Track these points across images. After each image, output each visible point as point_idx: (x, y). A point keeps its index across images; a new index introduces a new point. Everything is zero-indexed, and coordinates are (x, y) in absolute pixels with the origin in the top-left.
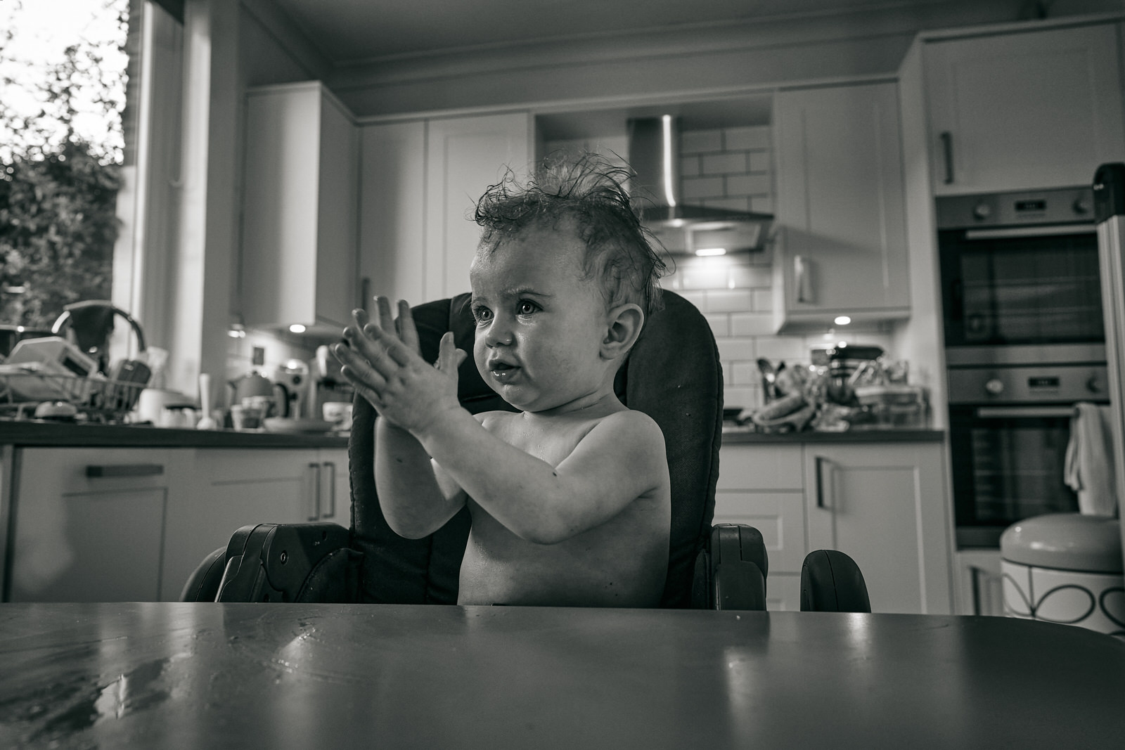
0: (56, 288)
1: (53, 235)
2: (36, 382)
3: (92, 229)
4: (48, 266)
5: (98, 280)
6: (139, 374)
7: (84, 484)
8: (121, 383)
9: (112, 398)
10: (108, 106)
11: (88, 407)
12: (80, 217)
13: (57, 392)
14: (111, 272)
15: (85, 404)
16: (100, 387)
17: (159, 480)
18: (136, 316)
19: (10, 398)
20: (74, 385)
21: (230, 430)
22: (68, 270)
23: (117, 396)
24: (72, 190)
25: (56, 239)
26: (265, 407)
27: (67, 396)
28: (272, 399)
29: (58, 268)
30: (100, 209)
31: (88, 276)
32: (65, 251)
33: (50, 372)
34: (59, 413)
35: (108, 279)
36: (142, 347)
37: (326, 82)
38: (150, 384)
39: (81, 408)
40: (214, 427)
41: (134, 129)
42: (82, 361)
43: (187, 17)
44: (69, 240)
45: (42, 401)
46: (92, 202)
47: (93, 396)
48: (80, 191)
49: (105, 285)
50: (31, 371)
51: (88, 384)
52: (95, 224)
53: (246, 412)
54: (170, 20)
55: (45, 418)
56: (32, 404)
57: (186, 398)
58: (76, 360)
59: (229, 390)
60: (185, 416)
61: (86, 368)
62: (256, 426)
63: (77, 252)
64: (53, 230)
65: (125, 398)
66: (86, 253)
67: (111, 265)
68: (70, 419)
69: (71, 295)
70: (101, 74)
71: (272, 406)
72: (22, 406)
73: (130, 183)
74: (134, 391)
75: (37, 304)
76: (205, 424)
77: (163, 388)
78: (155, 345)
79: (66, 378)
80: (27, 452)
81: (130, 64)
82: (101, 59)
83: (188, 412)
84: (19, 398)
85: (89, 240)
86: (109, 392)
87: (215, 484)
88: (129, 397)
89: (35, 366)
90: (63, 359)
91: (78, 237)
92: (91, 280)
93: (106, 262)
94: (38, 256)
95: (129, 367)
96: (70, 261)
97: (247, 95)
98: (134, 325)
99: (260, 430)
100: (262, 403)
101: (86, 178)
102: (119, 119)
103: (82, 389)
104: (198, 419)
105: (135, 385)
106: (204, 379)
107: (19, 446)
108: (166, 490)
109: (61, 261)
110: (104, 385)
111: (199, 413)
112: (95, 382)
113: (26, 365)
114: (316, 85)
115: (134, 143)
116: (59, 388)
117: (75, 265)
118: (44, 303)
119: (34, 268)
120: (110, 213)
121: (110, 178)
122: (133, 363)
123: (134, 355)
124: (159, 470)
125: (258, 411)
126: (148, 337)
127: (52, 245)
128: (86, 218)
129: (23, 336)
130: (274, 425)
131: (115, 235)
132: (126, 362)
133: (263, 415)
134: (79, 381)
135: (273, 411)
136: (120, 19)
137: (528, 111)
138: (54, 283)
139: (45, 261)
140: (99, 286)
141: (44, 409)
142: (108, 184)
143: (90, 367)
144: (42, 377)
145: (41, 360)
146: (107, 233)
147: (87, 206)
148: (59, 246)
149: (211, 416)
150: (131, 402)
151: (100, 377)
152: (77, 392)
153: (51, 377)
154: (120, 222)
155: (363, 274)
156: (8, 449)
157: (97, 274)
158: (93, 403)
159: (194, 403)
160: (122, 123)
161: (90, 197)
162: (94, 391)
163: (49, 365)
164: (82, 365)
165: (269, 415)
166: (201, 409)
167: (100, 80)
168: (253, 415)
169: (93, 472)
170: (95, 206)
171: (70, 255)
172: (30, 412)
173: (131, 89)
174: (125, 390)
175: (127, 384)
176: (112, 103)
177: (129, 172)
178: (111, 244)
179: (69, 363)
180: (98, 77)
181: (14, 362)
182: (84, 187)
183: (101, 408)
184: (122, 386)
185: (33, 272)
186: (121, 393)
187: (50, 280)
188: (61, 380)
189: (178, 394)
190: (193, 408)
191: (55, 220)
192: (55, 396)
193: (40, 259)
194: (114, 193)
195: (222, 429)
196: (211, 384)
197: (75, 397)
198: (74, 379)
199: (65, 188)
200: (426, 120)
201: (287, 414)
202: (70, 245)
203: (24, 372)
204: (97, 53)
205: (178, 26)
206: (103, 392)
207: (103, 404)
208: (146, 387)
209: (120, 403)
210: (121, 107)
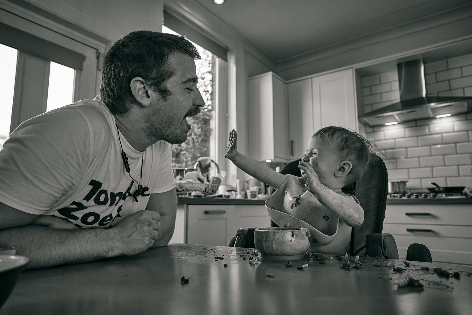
0: (195, 153)
1: (193, 136)
2: (191, 185)
3: (203, 133)
4: (192, 146)
5: (206, 149)
6: (218, 181)
7: (204, 216)
8: (213, 185)
9: (211, 189)
10: (207, 92)
11: (204, 192)
12: (200, 130)
13: (197, 188)
14: (209, 146)
15: (203, 191)
16: (207, 187)
17: (224, 216)
18: (217, 162)
19: (185, 190)
20: (200, 186)
21: (246, 199)
22: (197, 147)
23: (212, 189)
24: (198, 121)
25: (194, 137)
26: (258, 190)
27: (199, 189)
28: (260, 187)
29: (194, 146)
30: (205, 126)
31: (203, 148)
32: (196, 141)
33: (194, 182)
34: (197, 195)
35: (208, 149)
36: (219, 172)
37: (274, 71)
38: (221, 184)
39: (202, 192)
40: (242, 198)
41: (214, 98)
42: (202, 178)
43: (228, 60)
44: (197, 137)
45: (193, 191)
46: (203, 124)
47: (206, 189)
48: (200, 121)
49: (208, 151)
50: (189, 182)
51: (204, 185)
52: (204, 131)
53: (251, 192)
54: (223, 61)
55: (194, 196)
56: (190, 192)
57: (233, 187)
58: (201, 178)
59: (246, 184)
60: (232, 193)
61: (203, 180)
62: (255, 198)
63: (200, 140)
64: (193, 134)
65: (214, 190)
66: (202, 140)
67: (209, 144)
68: (200, 196)
69: (199, 155)
70: (205, 82)
71: (260, 190)
72: (188, 192)
73: (214, 116)
74: (216, 187)
75: (190, 159)
76: (239, 197)
77: (226, 185)
78: (222, 170)
79: (198, 184)
80: (190, 206)
81: (213, 78)
82: (205, 78)
83: (233, 192)
84: (187, 190)
85: (203, 136)
86: (210, 188)
87: (241, 217)
88: (215, 189)
89: (190, 180)
90: (197, 178)
91: (200, 136)
92: (204, 149)
93: (208, 143)
94: (189, 143)
95: (215, 179)
96: (198, 144)
97: (248, 80)
98: (216, 164)
99: (256, 199)
100: (257, 189)
101: (201, 117)
102: (210, 96)
103: (203, 187)
104: (236, 195)
105: (217, 185)
106: (238, 181)
107: (188, 205)
108: (226, 218)
109: (195, 144)
110: (208, 185)
111: (237, 193)
112: (206, 184)
113: (188, 180)
114: (271, 73)
115: (214, 103)
116: (197, 187)
117: (199, 145)
118: (191, 158)
119: (189, 147)
120: (208, 127)
121: (208, 116)
122: (216, 178)
123: (217, 175)
124: (224, 212)
125: (255, 192)
126: (220, 168)
127: (193, 139)
128: (202, 130)
129: (187, 171)
130: (261, 197)
131: (210, 134)
132: (214, 178)
133: (257, 193)
134: (202, 185)
135: (261, 192)
136: (210, 64)
137: (352, 68)
138: (194, 151)
139: (191, 144)
140: (206, 151)
141: (193, 193)
142: (207, 118)
143: (204, 180)
144: (192, 184)
145: (192, 178)
146: (208, 133)
147: (202, 126)
148: (195, 139)
149: (240, 194)
150: (216, 190)
151: (208, 183)
152: (201, 188)
153: (195, 184)
154: (211, 130)
155: (291, 139)
156: (185, 205)
157: (205, 147)
158: (206, 191)
159: (235, 189)
160: (211, 97)
161: (203, 123)
162: (206, 187)
163: (194, 180)
164: (202, 179)
165: (259, 193)
166: (237, 191)
167: (204, 85)
168: (254, 193)
169: (206, 213)
170: (204, 125)
171: (198, 142)
172: (190, 194)
173: (213, 86)
174: (214, 187)
175: (215, 185)
176: (208, 91)
177: (213, 113)
178: (209, 137)
179: (199, 179)
180: (204, 84)
181: (185, 179)
182: (201, 120)
183: (208, 192)
184: (213, 186)
185: (188, 148)
186: (213, 188)
187: (193, 150)
188: (197, 184)
189: (230, 186)
190: (234, 191)
191: (193, 131)
192: (195, 189)
193: (190, 144)
194: (209, 120)
195: (244, 199)
196: (240, 183)
197: (201, 189)
198: (200, 184)
199: (196, 121)
200: (311, 78)
201: (266, 193)
202: (197, 139)
203: (188, 182)
204: (203, 76)
205: (226, 63)
206: (208, 187)
207: (208, 191)
208: (220, 185)
209: (213, 191)
210: (210, 92)
